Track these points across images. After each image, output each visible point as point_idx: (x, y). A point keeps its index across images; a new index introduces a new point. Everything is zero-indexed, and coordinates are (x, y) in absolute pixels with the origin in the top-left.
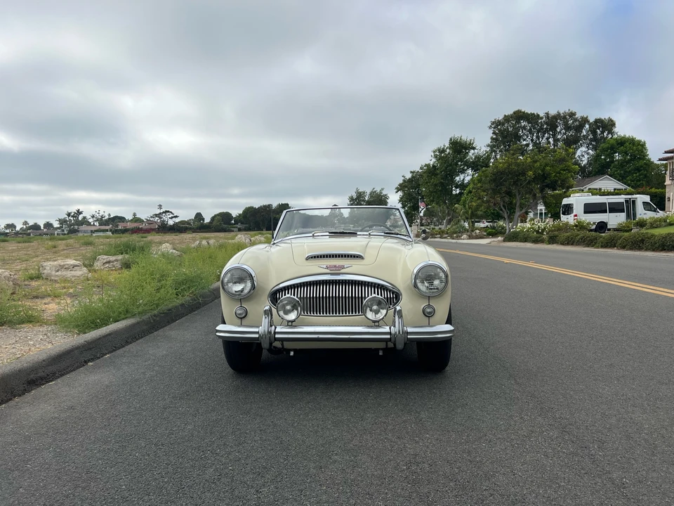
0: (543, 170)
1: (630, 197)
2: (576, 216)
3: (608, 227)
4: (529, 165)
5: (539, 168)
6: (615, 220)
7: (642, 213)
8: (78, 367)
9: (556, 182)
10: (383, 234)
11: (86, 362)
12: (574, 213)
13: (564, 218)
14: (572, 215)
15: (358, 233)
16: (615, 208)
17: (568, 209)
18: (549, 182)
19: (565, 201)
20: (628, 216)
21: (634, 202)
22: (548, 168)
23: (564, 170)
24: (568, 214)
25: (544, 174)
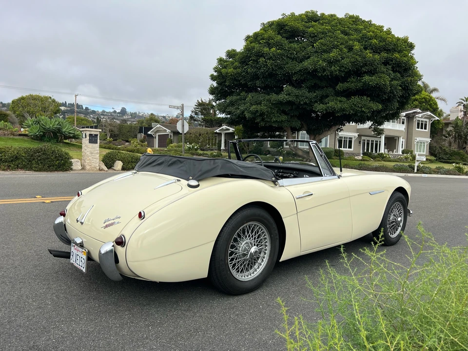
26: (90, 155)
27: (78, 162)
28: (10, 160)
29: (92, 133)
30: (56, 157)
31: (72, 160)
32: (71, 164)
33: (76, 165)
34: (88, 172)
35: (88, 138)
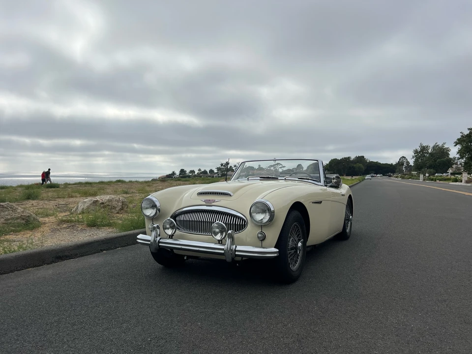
8: (95, 253)
10: (297, 179)
11: (102, 251)
15: (279, 178)
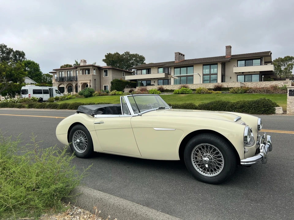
0: (10, 72)
1: (50, 87)
2: (29, 95)
3: (43, 100)
4: (3, 69)
5: (9, 71)
6: (46, 97)
7: (55, 95)
9: (17, 78)
12: (29, 94)
13: (23, 96)
14: (28, 95)
16: (46, 92)
17: (25, 92)
18: (14, 78)
19: (23, 88)
20: (50, 95)
21: (52, 89)
22: (13, 72)
23: (20, 73)
24: (25, 94)
25: (11, 74)
26: (289, 104)
27: (280, 108)
28: (239, 107)
29: (291, 89)
30: (263, 106)
31: (276, 108)
32: (274, 110)
33: (279, 110)
34: (288, 115)
35: (288, 92)
